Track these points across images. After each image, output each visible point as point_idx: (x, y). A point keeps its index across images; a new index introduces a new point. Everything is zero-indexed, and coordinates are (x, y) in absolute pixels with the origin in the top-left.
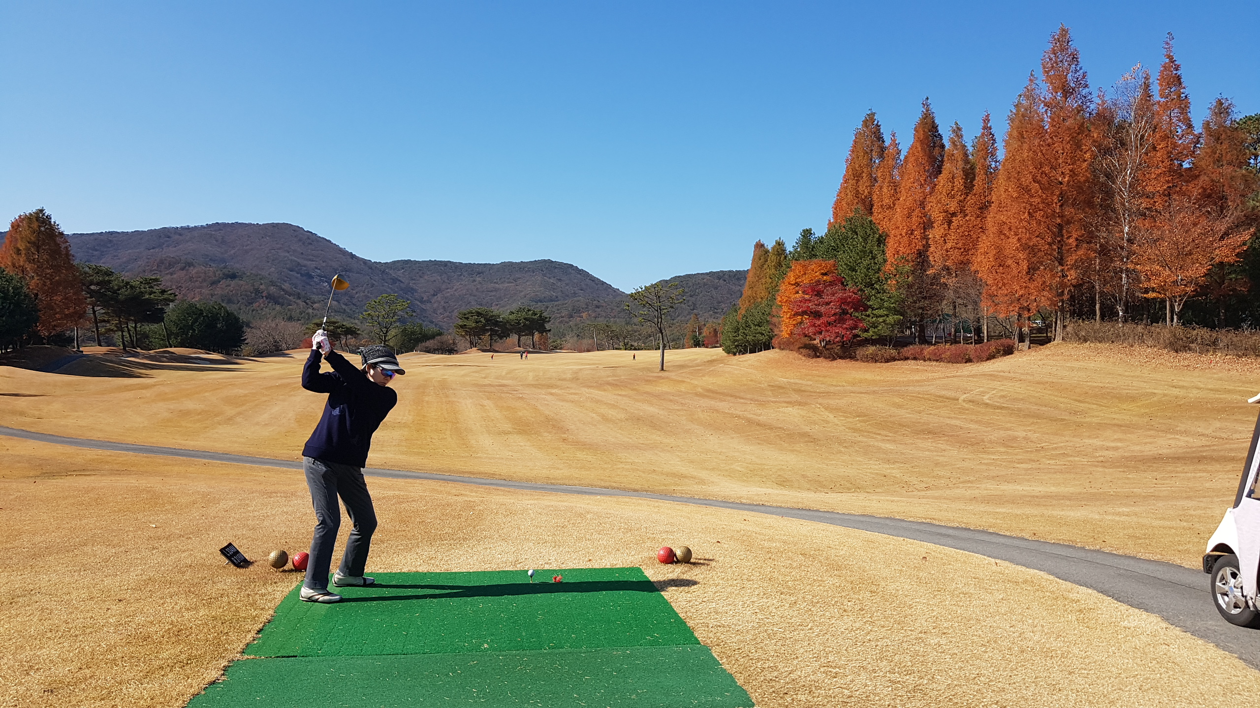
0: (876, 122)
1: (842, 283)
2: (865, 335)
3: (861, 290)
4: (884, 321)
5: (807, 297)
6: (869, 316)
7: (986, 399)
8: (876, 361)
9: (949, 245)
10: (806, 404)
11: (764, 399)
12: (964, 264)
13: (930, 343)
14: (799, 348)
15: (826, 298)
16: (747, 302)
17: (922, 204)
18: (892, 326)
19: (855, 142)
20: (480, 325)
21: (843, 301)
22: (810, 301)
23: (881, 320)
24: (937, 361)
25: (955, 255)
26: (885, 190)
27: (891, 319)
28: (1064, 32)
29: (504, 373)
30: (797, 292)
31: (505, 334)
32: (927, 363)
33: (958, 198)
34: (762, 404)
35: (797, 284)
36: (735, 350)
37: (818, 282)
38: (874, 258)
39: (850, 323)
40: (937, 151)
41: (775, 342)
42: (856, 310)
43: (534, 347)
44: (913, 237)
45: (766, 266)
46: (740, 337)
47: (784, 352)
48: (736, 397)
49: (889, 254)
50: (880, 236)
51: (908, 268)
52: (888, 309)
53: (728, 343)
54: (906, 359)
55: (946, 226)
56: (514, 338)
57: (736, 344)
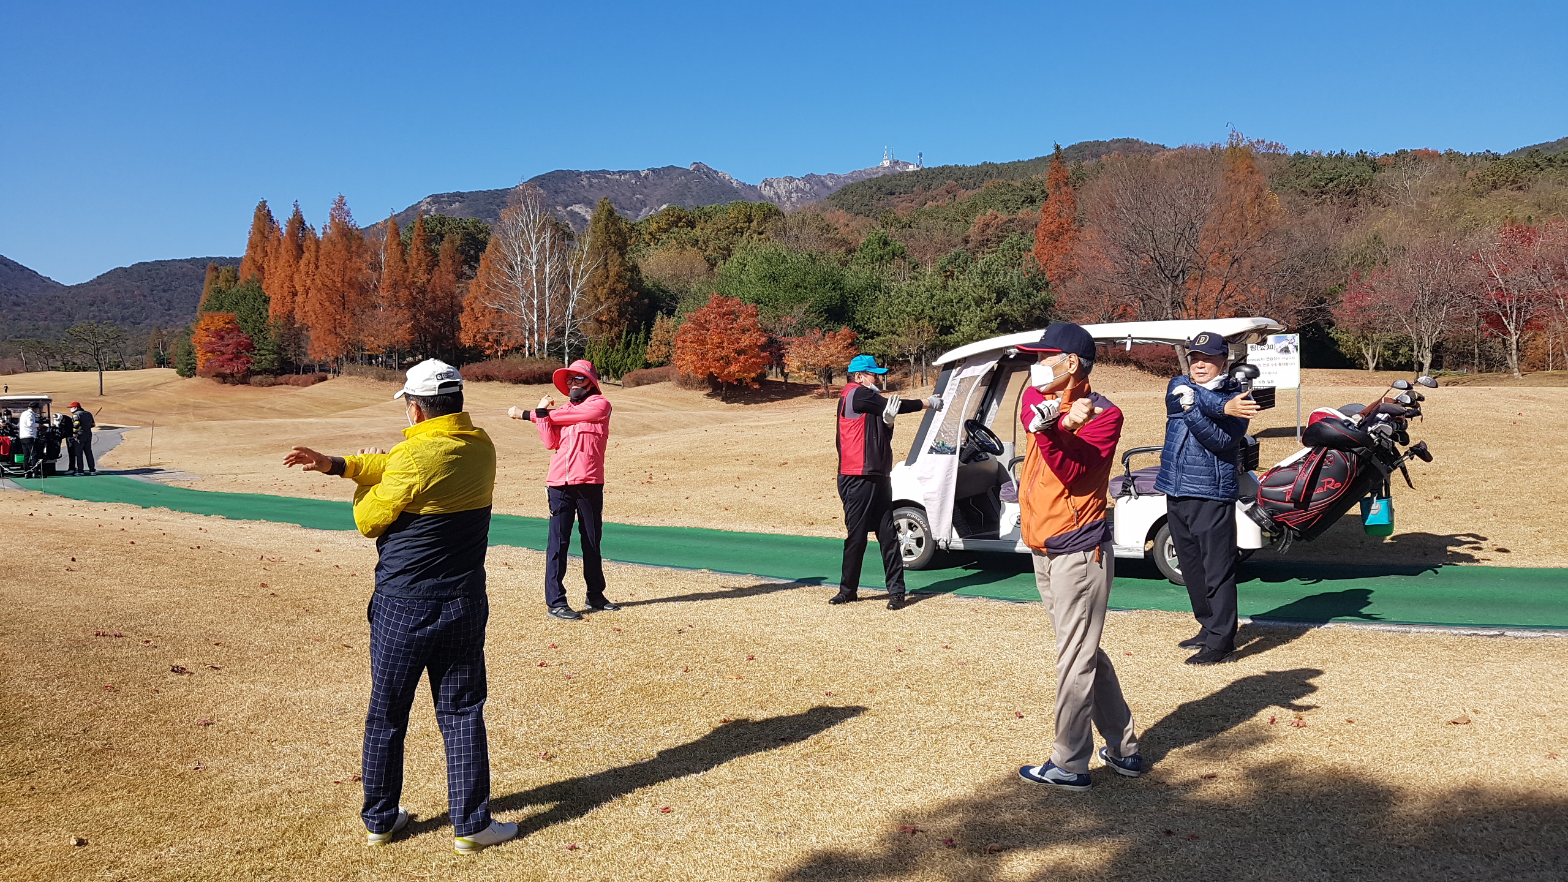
0: (267, 208)
1: (238, 331)
2: (254, 368)
3: (251, 336)
4: (266, 359)
5: (214, 339)
6: (256, 355)
8: (261, 386)
9: (306, 309)
14: (213, 376)
15: (226, 342)
18: (272, 362)
21: (238, 344)
22: (216, 343)
23: (263, 357)
27: (271, 357)
28: (342, 198)
30: (207, 336)
35: (207, 330)
36: (189, 373)
37: (222, 329)
38: (260, 314)
39: (243, 359)
41: (197, 371)
42: (247, 350)
44: (285, 301)
47: (204, 378)
49: (270, 311)
50: (266, 298)
51: (281, 322)
52: (267, 350)
53: (181, 366)
54: (282, 384)
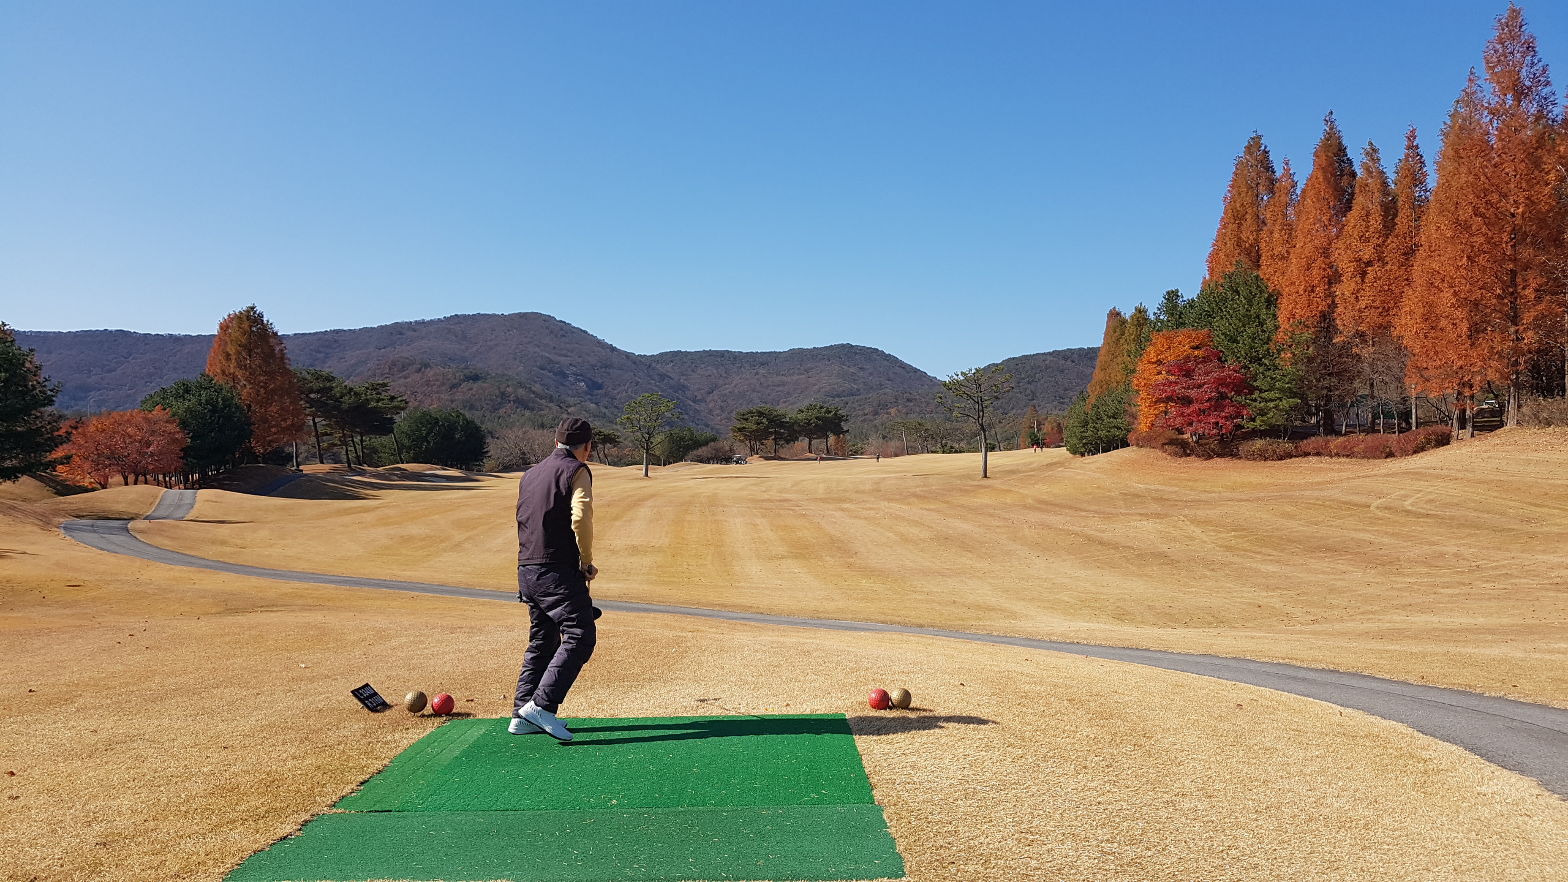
0: (1263, 148)
1: (1220, 359)
2: (1251, 425)
3: (1246, 367)
4: (1276, 407)
5: (1172, 378)
6: (1255, 400)
7: (1407, 504)
8: (1266, 459)
9: (1362, 304)
10: (1166, 516)
11: (1113, 511)
12: (1384, 327)
13: (1338, 434)
14: (1164, 444)
15: (1198, 379)
16: (1098, 388)
17: (1326, 253)
18: (1287, 412)
19: (1236, 174)
20: (761, 427)
21: (1221, 382)
22: (1176, 383)
23: (1272, 405)
24: (1347, 456)
25: (1373, 317)
26: (1276, 235)
27: (1285, 404)
28: (1515, 13)
29: (789, 485)
30: (1160, 373)
31: (792, 438)
32: (1334, 459)
33: (1375, 241)
34: (1107, 517)
35: (1159, 362)
36: (1083, 450)
37: (1187, 359)
38: (1261, 324)
39: (1229, 410)
40: (1344, 182)
41: (1131, 437)
42: (1238, 393)
43: (828, 452)
44: (1313, 295)
45: (1122, 341)
46: (1090, 433)
47: (1143, 450)
48: (1077, 509)
49: (1281, 319)
50: (1270, 295)
51: (1307, 335)
52: (1280, 390)
53: (1074, 441)
54: (1307, 454)
55: (1358, 278)
56: (803, 442)
57: (1084, 441)
